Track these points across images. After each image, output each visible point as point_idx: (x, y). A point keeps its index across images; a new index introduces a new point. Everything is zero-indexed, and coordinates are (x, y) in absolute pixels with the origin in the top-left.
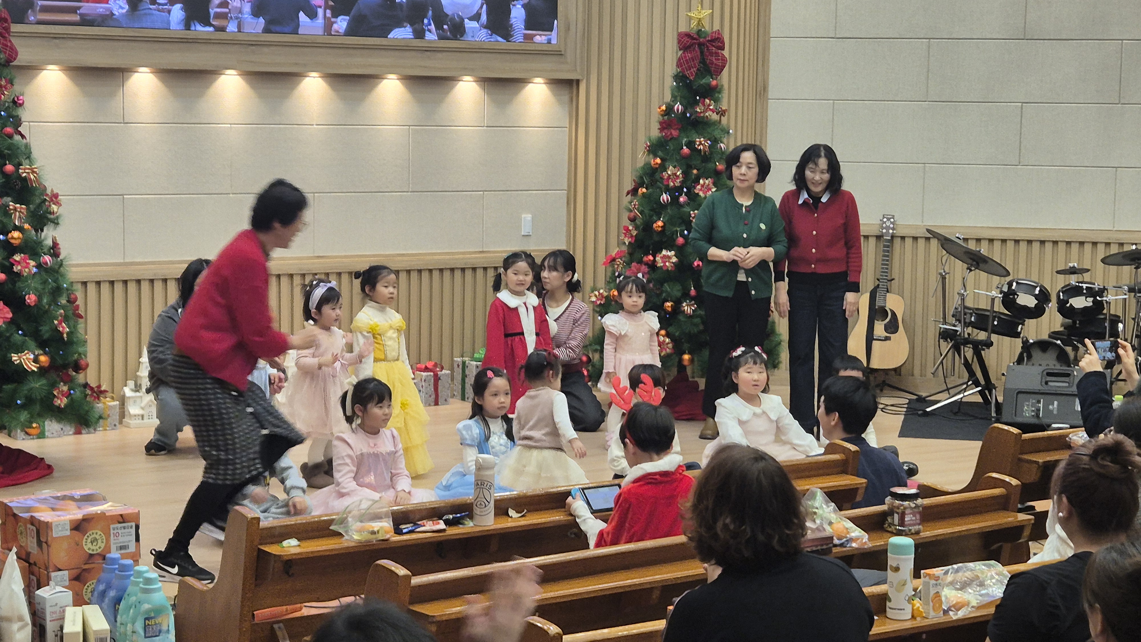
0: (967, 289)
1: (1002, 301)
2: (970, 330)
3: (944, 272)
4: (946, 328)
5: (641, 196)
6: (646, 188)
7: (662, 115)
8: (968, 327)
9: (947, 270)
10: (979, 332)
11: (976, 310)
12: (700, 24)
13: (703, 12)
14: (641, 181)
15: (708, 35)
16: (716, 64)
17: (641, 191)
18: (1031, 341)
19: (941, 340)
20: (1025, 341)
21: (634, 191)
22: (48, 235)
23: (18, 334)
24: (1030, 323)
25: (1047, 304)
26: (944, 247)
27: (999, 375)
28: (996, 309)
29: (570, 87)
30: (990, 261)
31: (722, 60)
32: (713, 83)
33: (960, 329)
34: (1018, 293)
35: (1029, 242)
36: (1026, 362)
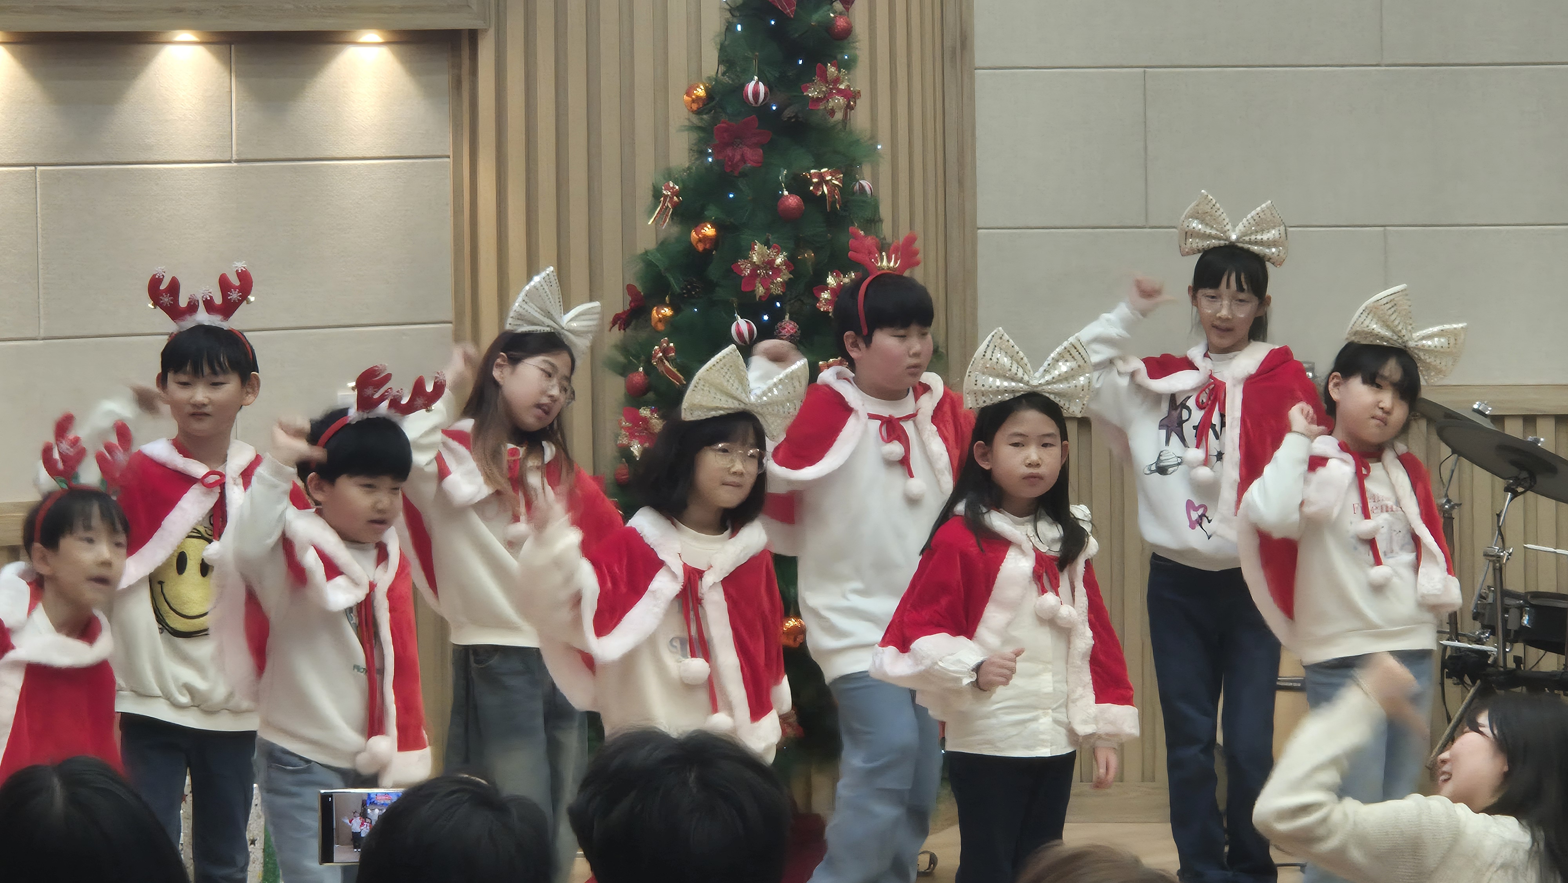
0: (1507, 544)
2: (1519, 649)
3: (1449, 501)
4: (1458, 649)
5: (661, 327)
6: (672, 306)
7: (698, 112)
8: (1514, 641)
9: (1455, 500)
10: (1542, 652)
11: (1531, 597)
14: (657, 286)
17: (659, 314)
19: (1447, 682)
21: (635, 315)
26: (1442, 437)
29: (454, 54)
30: (1562, 467)
32: (842, 23)
33: (1493, 649)
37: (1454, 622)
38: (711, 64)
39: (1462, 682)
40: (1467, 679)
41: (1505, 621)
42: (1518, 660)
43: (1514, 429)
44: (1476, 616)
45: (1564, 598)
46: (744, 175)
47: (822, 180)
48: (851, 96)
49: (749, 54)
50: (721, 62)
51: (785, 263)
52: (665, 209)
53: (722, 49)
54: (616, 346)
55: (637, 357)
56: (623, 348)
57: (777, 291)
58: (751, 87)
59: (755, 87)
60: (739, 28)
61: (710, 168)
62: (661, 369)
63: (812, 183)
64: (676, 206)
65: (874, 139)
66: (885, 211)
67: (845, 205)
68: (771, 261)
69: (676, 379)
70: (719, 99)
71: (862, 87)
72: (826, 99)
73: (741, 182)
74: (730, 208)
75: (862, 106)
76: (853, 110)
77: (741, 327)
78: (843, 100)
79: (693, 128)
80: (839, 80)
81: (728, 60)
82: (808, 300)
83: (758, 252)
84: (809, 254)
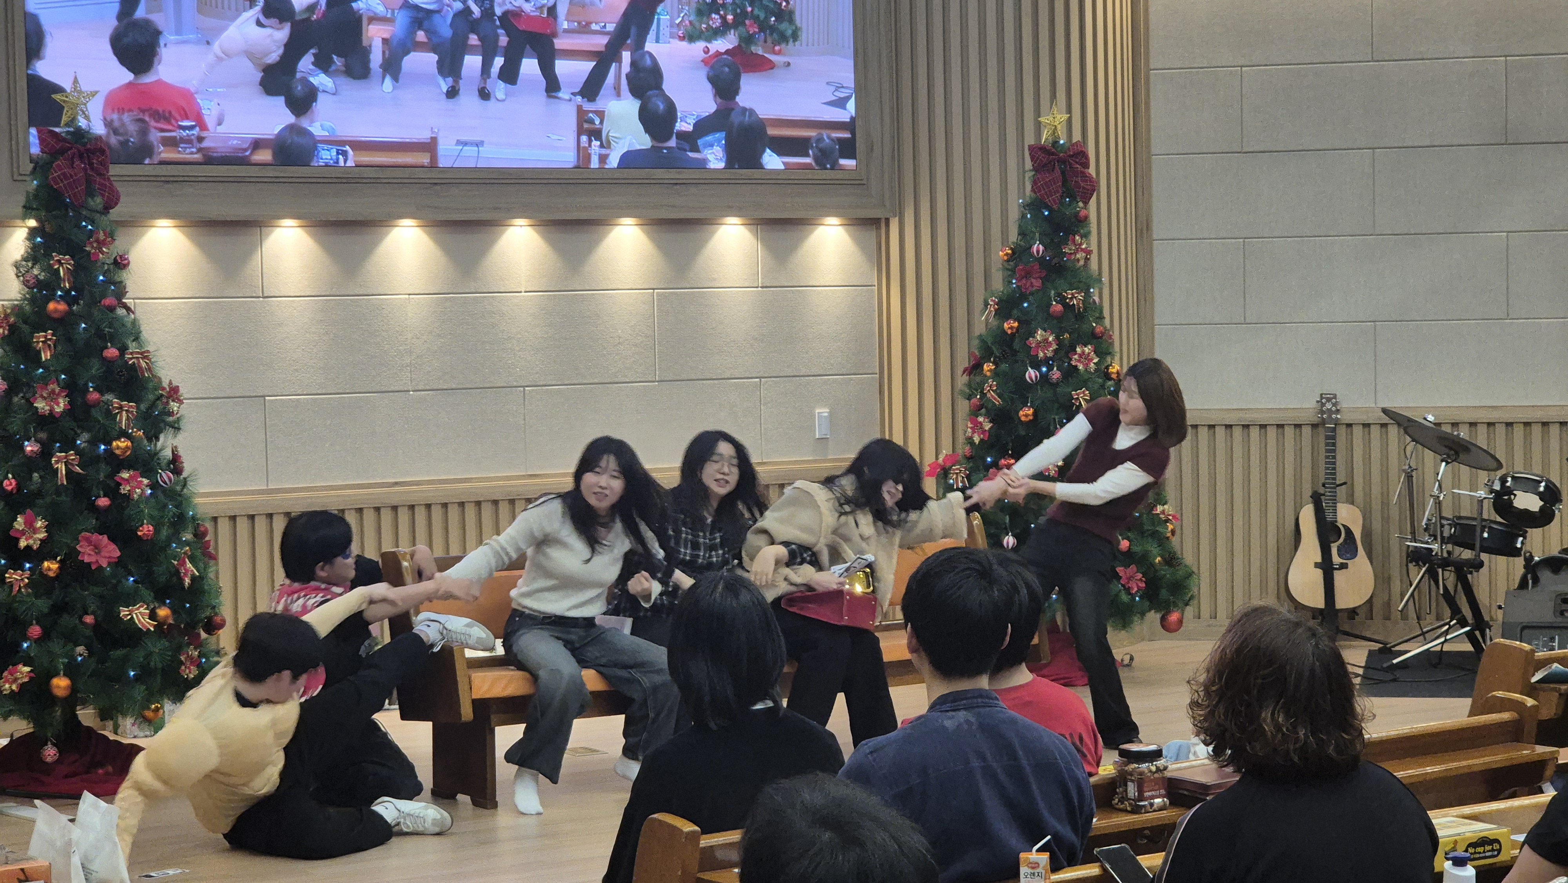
1: (1494, 503)
2: (1450, 547)
3: (1410, 467)
4: (1416, 547)
5: (988, 374)
6: (994, 363)
7: (1008, 261)
8: (1446, 543)
9: (1414, 466)
10: (1462, 549)
11: (1457, 519)
12: (1054, 133)
13: (1059, 116)
14: (986, 353)
15: (1069, 149)
16: (1084, 188)
17: (988, 367)
18: (1537, 559)
19: (1411, 566)
20: (1529, 560)
21: (975, 368)
22: (166, 444)
23: (128, 580)
24: (1534, 534)
25: (1557, 506)
26: (1406, 432)
27: (1494, 608)
28: (1485, 516)
29: (877, 228)
30: (1473, 448)
31: (1091, 181)
32: (1083, 213)
33: (1435, 547)
34: (1515, 492)
35: (1527, 424)
36: (1533, 587)
37: (1413, 533)
38: (1013, 236)
39: (1417, 565)
40: (1421, 563)
41: (1442, 532)
42: (1449, 553)
43: (1447, 429)
44: (1426, 530)
45: (1474, 519)
46: (1032, 294)
47: (1073, 297)
49: (1034, 229)
50: (1019, 234)
51: (1054, 340)
52: (990, 312)
53: (1020, 226)
54: (965, 385)
55: (977, 390)
56: (969, 385)
57: (1050, 354)
58: (1035, 248)
59: (1038, 248)
60: (1029, 216)
61: (1014, 291)
62: (988, 395)
63: (1068, 298)
64: (996, 310)
65: (1100, 274)
66: (1106, 313)
67: (1085, 309)
68: (1046, 340)
69: (998, 401)
70: (1019, 254)
71: (1094, 247)
72: (1075, 253)
73: (1031, 298)
74: (1025, 312)
75: (1094, 258)
76: (1089, 259)
77: (1031, 374)
78: (1084, 254)
79: (1005, 269)
80: (1081, 244)
81: (1023, 233)
82: (1066, 360)
83: (1040, 334)
84: (1066, 336)
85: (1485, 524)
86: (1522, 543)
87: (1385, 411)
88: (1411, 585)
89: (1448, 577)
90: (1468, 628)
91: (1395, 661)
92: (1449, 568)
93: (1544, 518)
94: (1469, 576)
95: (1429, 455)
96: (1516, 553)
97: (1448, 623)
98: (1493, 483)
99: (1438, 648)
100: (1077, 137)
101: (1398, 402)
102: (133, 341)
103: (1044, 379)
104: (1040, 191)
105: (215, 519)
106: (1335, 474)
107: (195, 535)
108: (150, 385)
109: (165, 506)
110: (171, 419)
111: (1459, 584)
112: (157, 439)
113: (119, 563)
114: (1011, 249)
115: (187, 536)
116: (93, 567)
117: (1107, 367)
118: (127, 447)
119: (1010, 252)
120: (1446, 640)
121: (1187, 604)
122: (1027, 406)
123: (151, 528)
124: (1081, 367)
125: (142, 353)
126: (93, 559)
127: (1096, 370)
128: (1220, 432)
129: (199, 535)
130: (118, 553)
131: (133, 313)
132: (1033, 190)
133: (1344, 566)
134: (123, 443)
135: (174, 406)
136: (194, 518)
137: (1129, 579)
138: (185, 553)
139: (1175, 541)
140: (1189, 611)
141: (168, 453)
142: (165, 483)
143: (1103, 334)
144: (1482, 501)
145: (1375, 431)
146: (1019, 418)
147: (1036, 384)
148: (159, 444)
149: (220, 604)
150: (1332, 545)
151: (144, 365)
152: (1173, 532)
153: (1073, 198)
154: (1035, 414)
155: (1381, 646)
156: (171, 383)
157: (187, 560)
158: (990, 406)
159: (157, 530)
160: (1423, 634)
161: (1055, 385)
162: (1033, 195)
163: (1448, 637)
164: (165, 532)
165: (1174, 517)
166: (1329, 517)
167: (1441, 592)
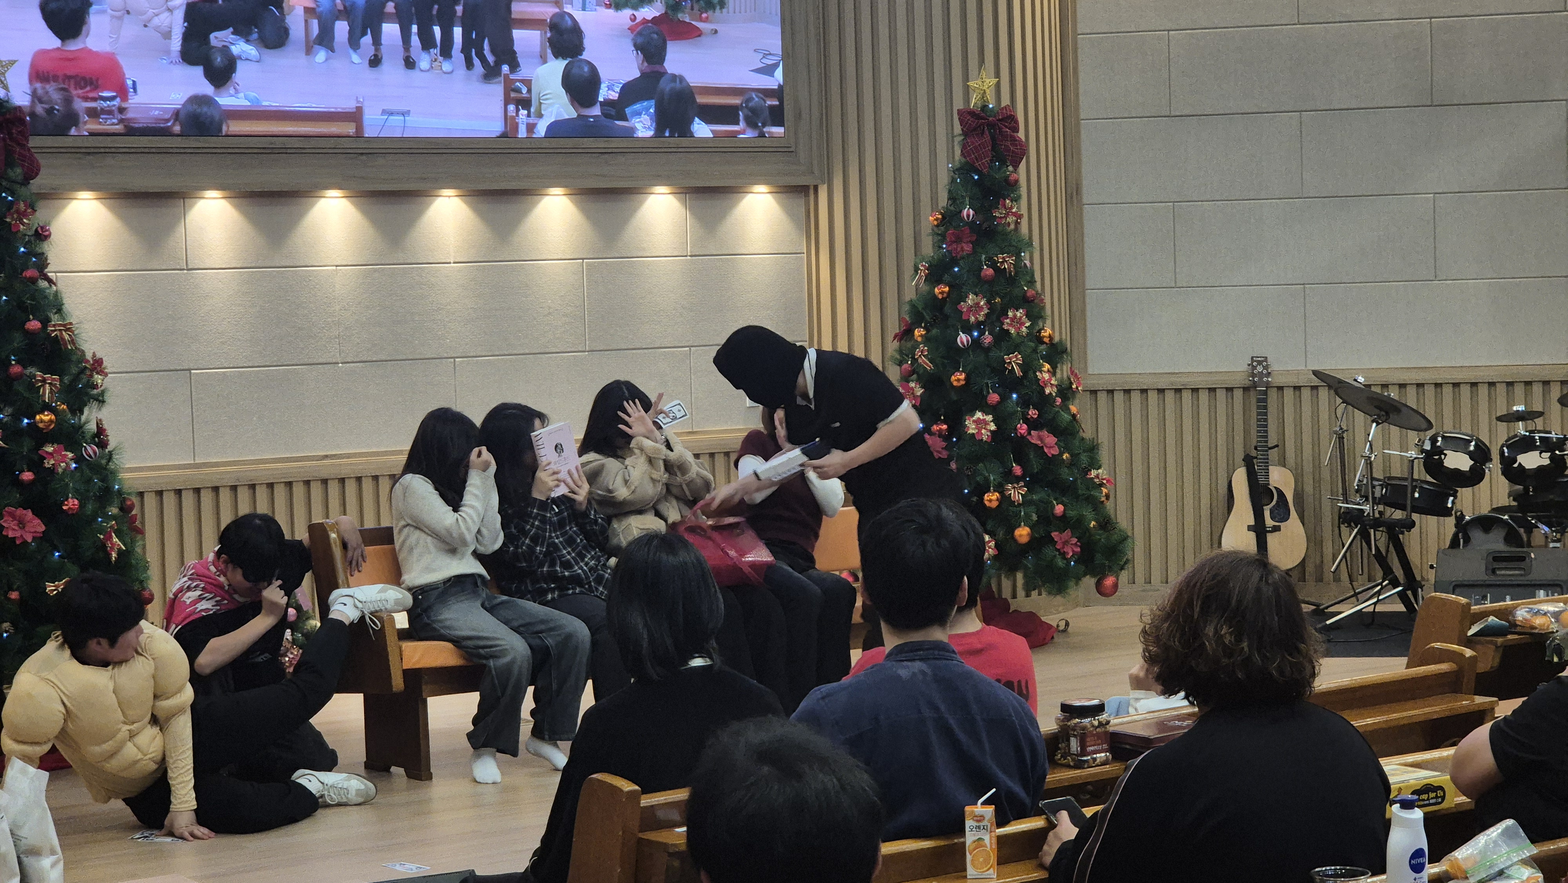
0: (1374, 451)
1: (1424, 462)
2: (1381, 508)
3: (1341, 429)
4: (1348, 508)
5: (919, 339)
6: (925, 328)
7: (937, 226)
8: (1379, 504)
9: (1344, 426)
10: (1393, 510)
11: (1388, 480)
12: (983, 97)
13: (988, 81)
14: (917, 318)
15: (998, 113)
16: (1013, 152)
17: (919, 333)
18: (1467, 517)
19: (1342, 526)
20: (1460, 518)
21: (906, 334)
22: (90, 417)
23: (54, 555)
24: (1465, 493)
25: (1487, 465)
26: (1337, 393)
27: (1426, 567)
28: (1416, 476)
29: (805, 196)
30: (1404, 409)
31: (1021, 145)
32: (1012, 178)
33: (1367, 508)
34: (1445, 452)
35: (1456, 385)
36: (1463, 547)
37: (1345, 494)
38: (943, 200)
39: (1349, 526)
40: (1352, 524)
41: (1373, 493)
42: (1380, 512)
43: (1378, 390)
44: (1357, 491)
45: (1405, 479)
46: (963, 258)
47: (1004, 261)
48: (1020, 217)
49: (964, 194)
50: (949, 199)
51: (985, 304)
52: (921, 277)
53: (950, 191)
54: (896, 351)
55: (908, 356)
56: (900, 351)
57: (981, 318)
58: (965, 212)
59: (968, 212)
60: (958, 180)
61: (944, 255)
62: (920, 361)
63: (999, 262)
64: (926, 276)
65: (1031, 238)
66: (1037, 277)
67: (1016, 273)
68: (978, 304)
69: (929, 366)
70: (949, 218)
71: (1024, 211)
72: (1005, 217)
73: (961, 263)
74: (955, 276)
75: (1024, 222)
76: (1019, 223)
77: (963, 338)
78: (1014, 218)
79: (934, 234)
80: (1012, 208)
81: (952, 198)
82: (998, 324)
83: (971, 299)
84: (998, 300)
85: (1416, 484)
86: (1453, 502)
87: (1316, 373)
88: (1343, 546)
89: (1379, 538)
90: (1400, 588)
91: (1328, 622)
92: (1381, 529)
93: (1474, 477)
94: (1401, 536)
95: (1359, 416)
96: (1447, 512)
97: (1381, 584)
98: (1423, 443)
99: (1371, 609)
100: (1005, 101)
101: (1328, 365)
102: (56, 313)
103: (976, 344)
104: (970, 155)
105: (141, 494)
106: (1266, 437)
107: (121, 509)
108: (74, 358)
109: (89, 481)
110: (95, 392)
111: (1391, 545)
112: (82, 413)
113: (43, 539)
114: (941, 214)
115: (114, 510)
116: (18, 542)
117: (1039, 331)
118: (51, 421)
119: (940, 216)
120: (1378, 601)
121: (1122, 568)
122: (958, 371)
123: (76, 502)
124: (1013, 331)
125: (64, 326)
126: (18, 534)
127: (1028, 334)
128: (1153, 396)
129: (125, 509)
130: (42, 528)
131: (55, 284)
132: (963, 154)
133: (1276, 529)
134: (46, 417)
135: (98, 378)
136: (120, 492)
137: (1066, 543)
138: (111, 527)
139: (1109, 505)
140: (1124, 576)
141: (92, 427)
142: (90, 456)
143: (1035, 298)
144: (1413, 461)
145: (1306, 393)
146: (951, 384)
147: (969, 347)
148: (83, 418)
149: (148, 578)
150: (1265, 507)
151: (67, 337)
152: (1107, 497)
153: (1003, 163)
154: (967, 379)
155: (1314, 607)
156: (94, 355)
157: (113, 534)
158: (921, 372)
159: (82, 506)
160: (1356, 595)
161: (987, 350)
162: (963, 160)
163: (1381, 597)
164: (90, 507)
165: (1108, 481)
166: (1261, 480)
167: (1374, 553)
